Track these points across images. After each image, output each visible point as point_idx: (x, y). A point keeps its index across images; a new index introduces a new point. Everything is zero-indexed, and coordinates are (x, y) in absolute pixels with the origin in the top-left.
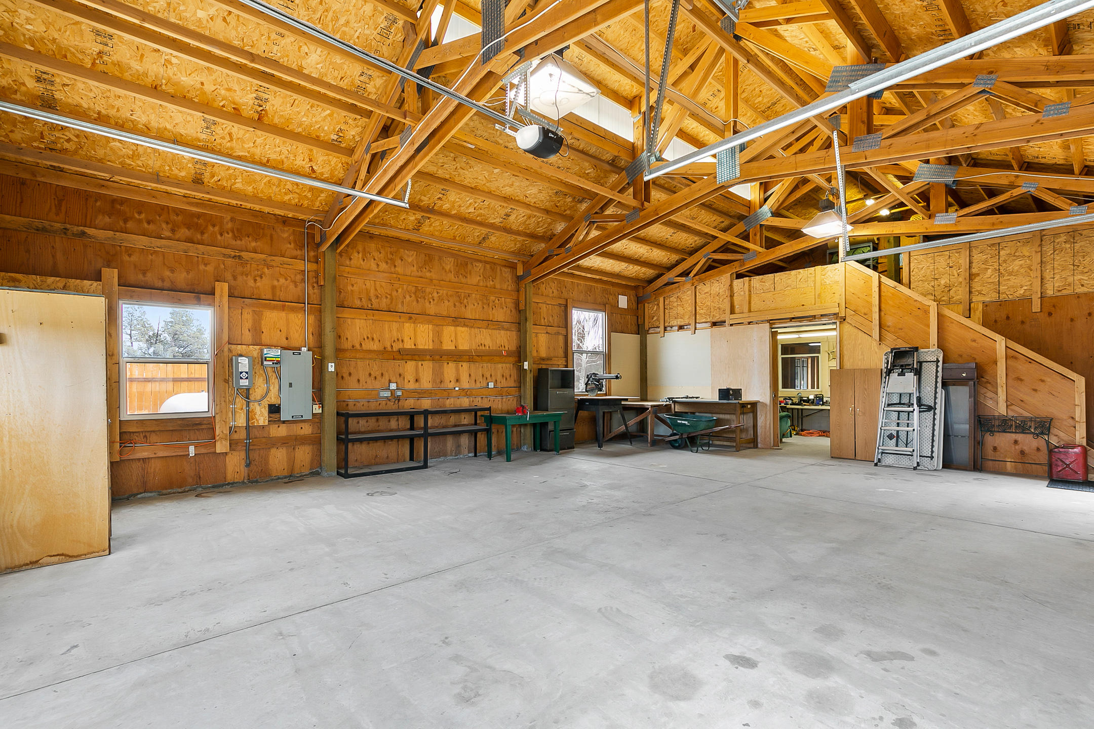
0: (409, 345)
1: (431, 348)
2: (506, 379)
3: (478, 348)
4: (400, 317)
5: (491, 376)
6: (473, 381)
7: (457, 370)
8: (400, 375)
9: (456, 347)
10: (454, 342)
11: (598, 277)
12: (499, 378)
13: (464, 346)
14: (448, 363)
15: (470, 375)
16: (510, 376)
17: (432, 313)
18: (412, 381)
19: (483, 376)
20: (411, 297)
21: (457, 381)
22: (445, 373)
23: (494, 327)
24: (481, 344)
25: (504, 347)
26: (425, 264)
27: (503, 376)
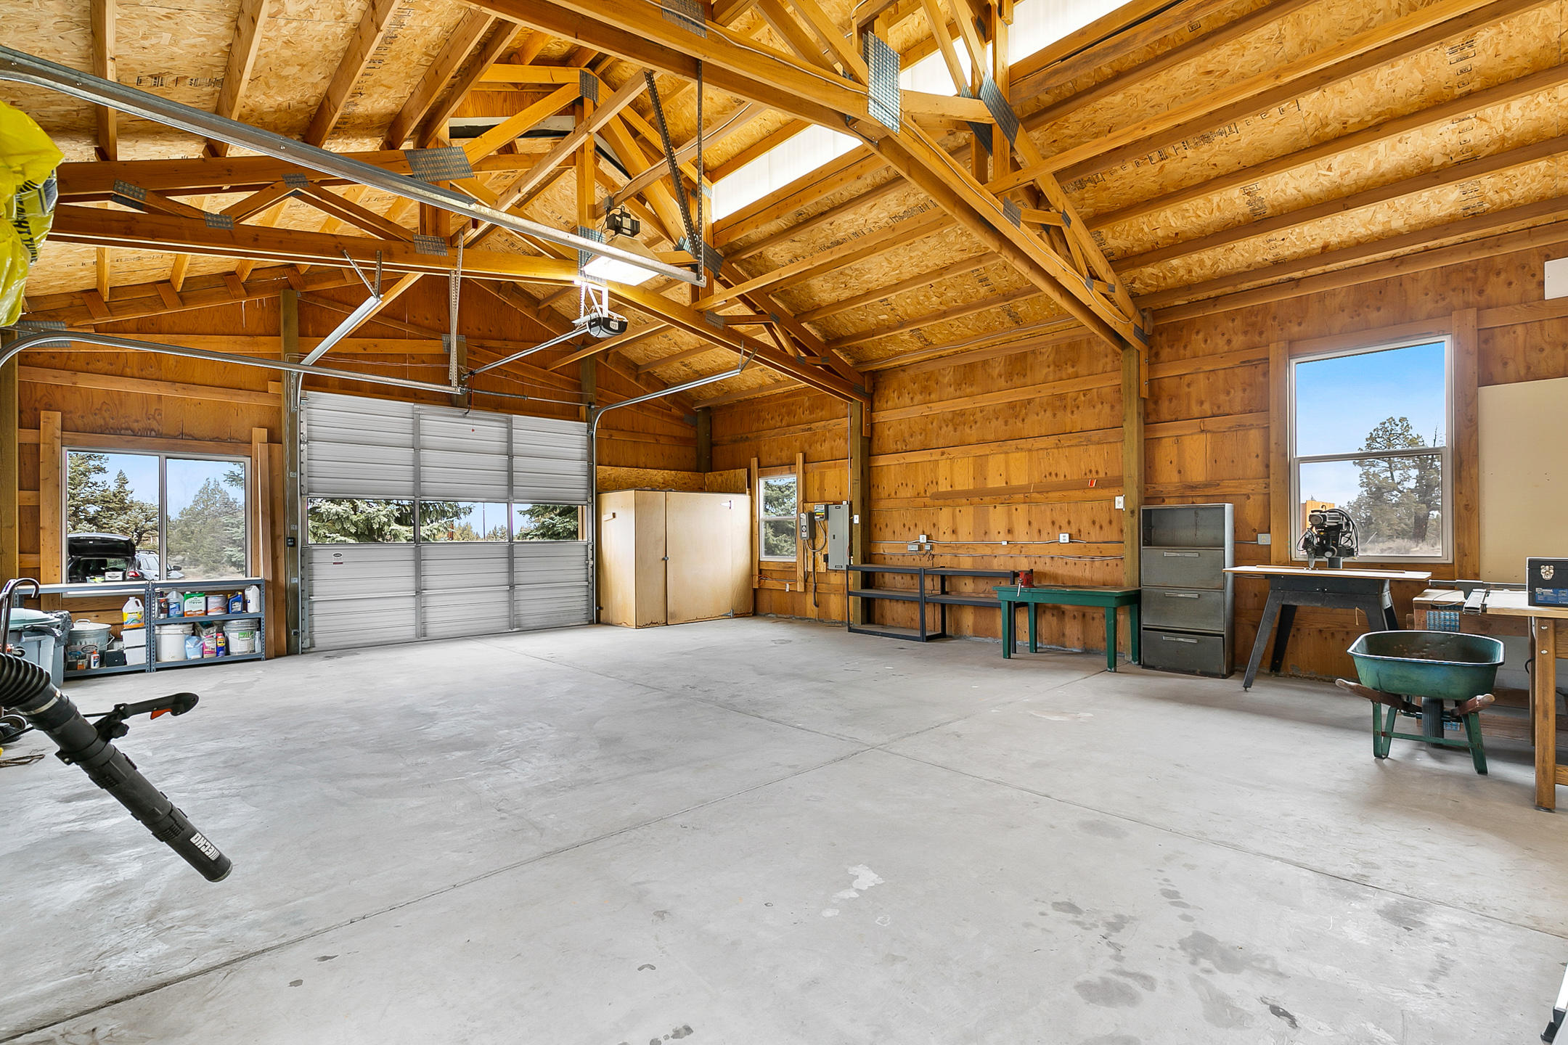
0: (944, 487)
1: (971, 487)
2: (1101, 527)
3: (1044, 480)
4: (931, 454)
5: (1069, 522)
6: (1035, 532)
7: (1009, 515)
8: (934, 525)
9: (1007, 483)
10: (1004, 476)
11: (1420, 246)
12: (1086, 525)
13: (1019, 479)
14: (995, 507)
15: (1030, 523)
16: (1110, 522)
17: (973, 440)
18: (949, 532)
19: (1053, 523)
20: (947, 426)
21: (1009, 531)
22: (991, 521)
23: (1073, 442)
24: (1050, 474)
25: (1097, 472)
26: (965, 379)
27: (1094, 523)
